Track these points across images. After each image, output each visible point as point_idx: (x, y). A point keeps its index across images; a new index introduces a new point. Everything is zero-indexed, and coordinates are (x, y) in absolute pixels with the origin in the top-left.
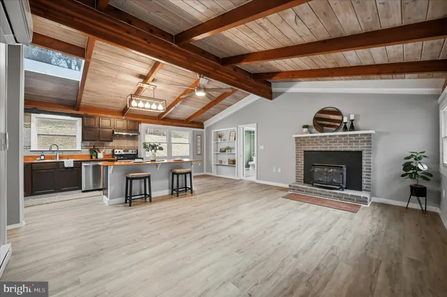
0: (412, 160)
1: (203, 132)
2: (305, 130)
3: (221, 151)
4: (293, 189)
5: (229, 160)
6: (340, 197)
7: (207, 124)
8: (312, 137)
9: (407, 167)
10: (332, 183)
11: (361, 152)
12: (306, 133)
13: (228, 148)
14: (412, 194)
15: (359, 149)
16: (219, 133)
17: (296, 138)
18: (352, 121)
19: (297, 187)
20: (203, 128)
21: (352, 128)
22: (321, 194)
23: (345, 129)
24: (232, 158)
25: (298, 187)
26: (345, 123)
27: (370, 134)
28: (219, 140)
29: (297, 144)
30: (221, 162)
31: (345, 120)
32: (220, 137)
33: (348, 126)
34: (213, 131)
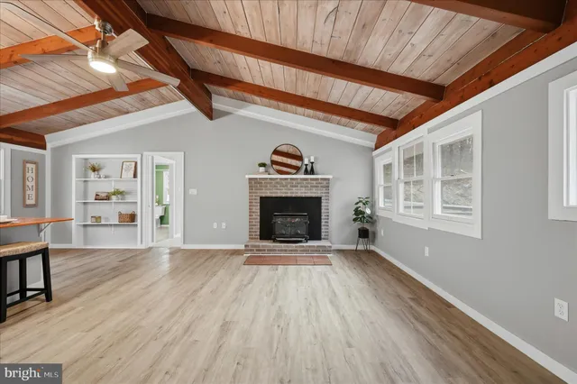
0: (361, 204)
1: (44, 156)
2: (262, 169)
3: (98, 198)
4: (251, 250)
5: (120, 214)
6: (305, 250)
7: (52, 140)
8: (271, 179)
9: (357, 212)
10: (297, 235)
11: (321, 198)
12: (262, 173)
13: (117, 193)
14: (360, 236)
15: (319, 195)
16: (94, 162)
17: (250, 179)
18: (312, 163)
19: (255, 246)
20: (44, 147)
21: (312, 172)
22: (286, 250)
23: (306, 172)
24: (126, 210)
25: (259, 246)
26: (306, 165)
27: (328, 179)
28: (92, 176)
29: (251, 188)
30: (98, 219)
31: (306, 161)
32: (94, 170)
33: (309, 168)
34: (74, 157)
